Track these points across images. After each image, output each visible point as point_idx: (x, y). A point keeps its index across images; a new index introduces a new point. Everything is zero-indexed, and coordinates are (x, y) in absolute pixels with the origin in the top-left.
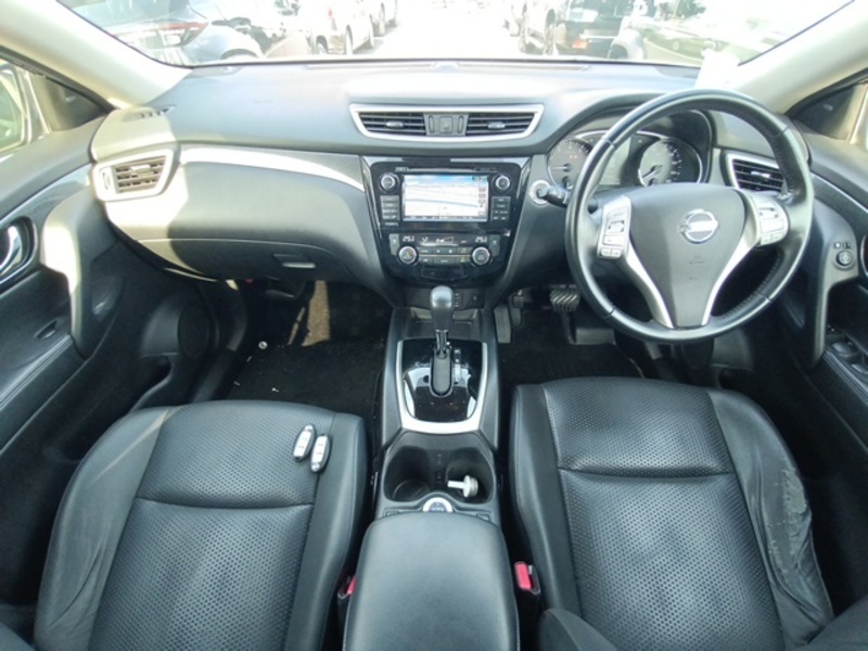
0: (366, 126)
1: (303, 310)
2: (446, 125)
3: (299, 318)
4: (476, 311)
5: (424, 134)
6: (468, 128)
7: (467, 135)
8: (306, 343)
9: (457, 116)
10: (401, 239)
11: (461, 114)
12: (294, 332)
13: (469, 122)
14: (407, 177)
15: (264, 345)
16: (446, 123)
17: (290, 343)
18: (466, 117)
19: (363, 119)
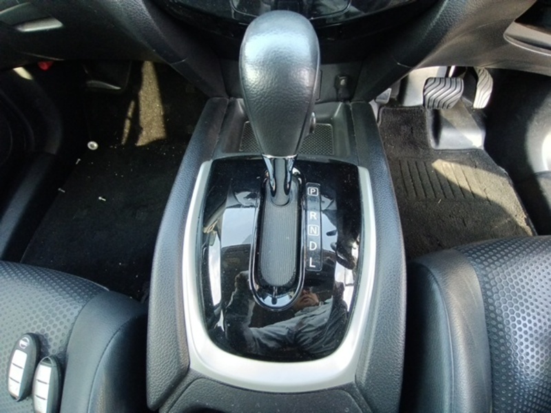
1: (132, 104)
3: (130, 114)
4: (340, 104)
8: (140, 143)
12: (126, 131)
15: (93, 145)
17: (124, 141)
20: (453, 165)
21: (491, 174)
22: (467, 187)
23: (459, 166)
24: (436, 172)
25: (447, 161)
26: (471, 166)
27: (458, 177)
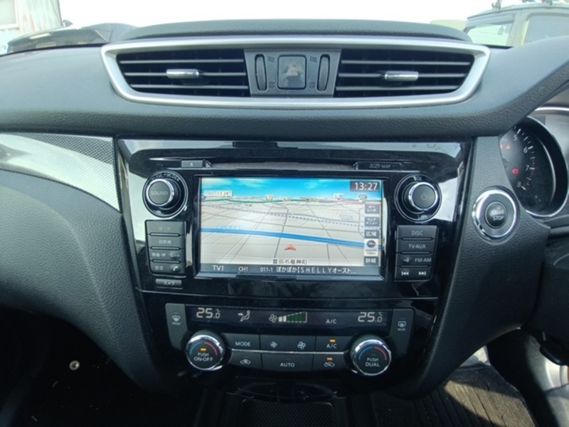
0: (130, 81)
2: (292, 72)
5: (246, 94)
6: (340, 81)
7: (338, 94)
9: (318, 55)
10: (189, 314)
11: (325, 50)
13: (342, 68)
14: (206, 181)
16: (293, 68)
18: (336, 58)
19: (123, 69)
20: (466, 387)
21: (504, 396)
22: (485, 416)
23: (472, 389)
24: (451, 398)
25: (459, 383)
26: (484, 389)
27: (474, 404)
